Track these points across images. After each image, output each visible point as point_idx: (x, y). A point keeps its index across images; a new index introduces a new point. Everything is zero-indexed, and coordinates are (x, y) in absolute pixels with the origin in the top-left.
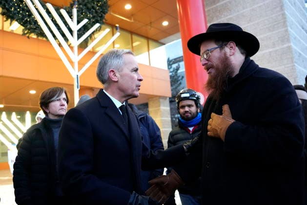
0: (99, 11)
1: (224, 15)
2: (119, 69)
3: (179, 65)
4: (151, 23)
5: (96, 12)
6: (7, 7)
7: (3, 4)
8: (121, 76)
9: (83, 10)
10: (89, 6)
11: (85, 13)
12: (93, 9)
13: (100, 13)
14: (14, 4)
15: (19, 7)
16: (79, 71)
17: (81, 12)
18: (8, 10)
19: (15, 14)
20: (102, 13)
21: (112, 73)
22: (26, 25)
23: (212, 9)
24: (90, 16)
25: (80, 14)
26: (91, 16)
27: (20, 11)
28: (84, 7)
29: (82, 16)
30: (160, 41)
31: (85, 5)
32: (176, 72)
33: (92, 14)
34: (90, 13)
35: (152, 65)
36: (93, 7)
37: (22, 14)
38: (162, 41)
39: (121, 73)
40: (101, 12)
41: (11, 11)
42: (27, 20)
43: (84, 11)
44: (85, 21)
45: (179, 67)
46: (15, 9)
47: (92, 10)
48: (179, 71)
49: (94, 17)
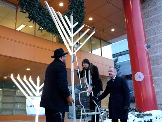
1: (155, 24)
3: (117, 58)
4: (104, 29)
19: (36, 17)
22: (41, 24)
23: (146, 21)
30: (108, 41)
32: (116, 63)
35: (103, 56)
37: (40, 18)
38: (109, 41)
42: (42, 22)
44: (77, 23)
45: (118, 60)
48: (117, 63)
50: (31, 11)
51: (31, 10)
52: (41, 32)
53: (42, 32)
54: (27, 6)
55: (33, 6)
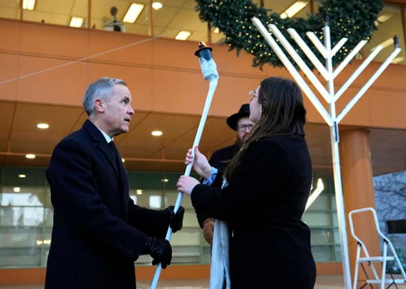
0: (366, 11)
2: (106, 99)
5: (362, 13)
6: (233, 33)
7: (228, 29)
8: (108, 106)
9: (339, 15)
10: (349, 5)
11: (344, 18)
12: (356, 10)
13: (368, 13)
14: (241, 28)
15: (248, 30)
16: (337, 116)
17: (336, 18)
18: (234, 37)
19: (243, 40)
20: (371, 13)
21: (98, 103)
22: (258, 53)
24: (351, 22)
25: (335, 22)
26: (354, 21)
27: (249, 36)
28: (342, 9)
29: (338, 24)
31: (343, 5)
33: (355, 19)
34: (350, 17)
36: (356, 7)
37: (252, 39)
39: (109, 104)
40: (370, 11)
41: (238, 38)
42: (259, 46)
43: (341, 16)
44: (344, 40)
46: (243, 34)
47: (354, 11)
49: (357, 23)
50: (230, 29)
51: (228, 28)
52: (261, 69)
53: (263, 68)
54: (218, 20)
55: (231, 16)
